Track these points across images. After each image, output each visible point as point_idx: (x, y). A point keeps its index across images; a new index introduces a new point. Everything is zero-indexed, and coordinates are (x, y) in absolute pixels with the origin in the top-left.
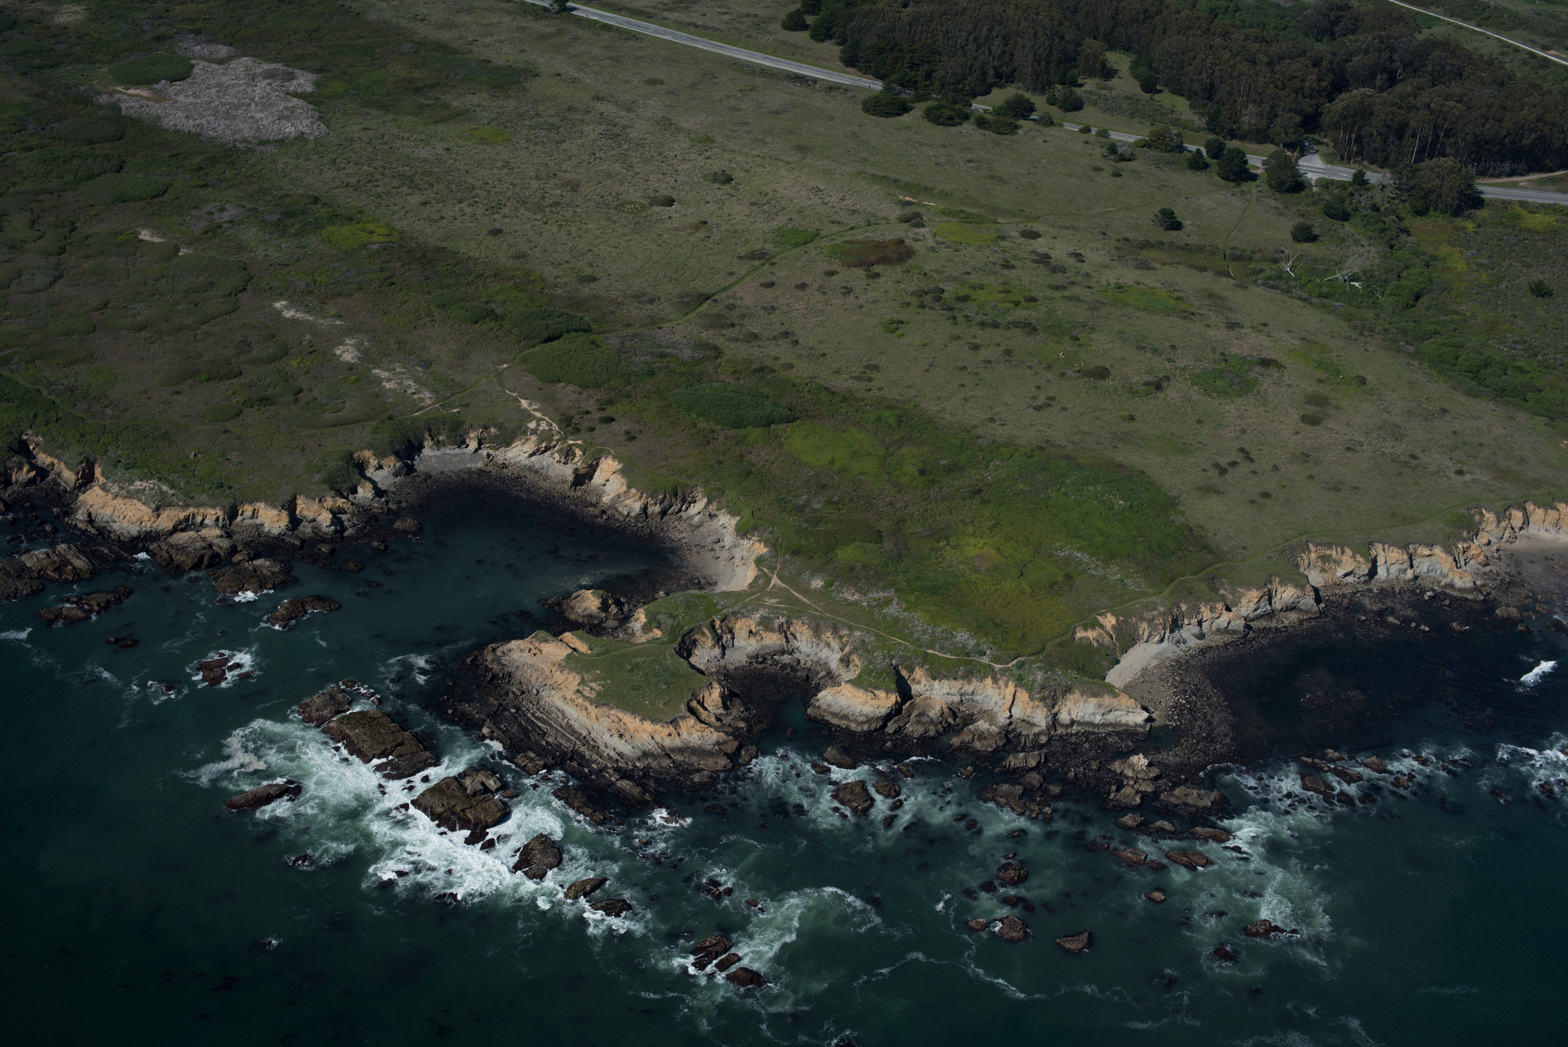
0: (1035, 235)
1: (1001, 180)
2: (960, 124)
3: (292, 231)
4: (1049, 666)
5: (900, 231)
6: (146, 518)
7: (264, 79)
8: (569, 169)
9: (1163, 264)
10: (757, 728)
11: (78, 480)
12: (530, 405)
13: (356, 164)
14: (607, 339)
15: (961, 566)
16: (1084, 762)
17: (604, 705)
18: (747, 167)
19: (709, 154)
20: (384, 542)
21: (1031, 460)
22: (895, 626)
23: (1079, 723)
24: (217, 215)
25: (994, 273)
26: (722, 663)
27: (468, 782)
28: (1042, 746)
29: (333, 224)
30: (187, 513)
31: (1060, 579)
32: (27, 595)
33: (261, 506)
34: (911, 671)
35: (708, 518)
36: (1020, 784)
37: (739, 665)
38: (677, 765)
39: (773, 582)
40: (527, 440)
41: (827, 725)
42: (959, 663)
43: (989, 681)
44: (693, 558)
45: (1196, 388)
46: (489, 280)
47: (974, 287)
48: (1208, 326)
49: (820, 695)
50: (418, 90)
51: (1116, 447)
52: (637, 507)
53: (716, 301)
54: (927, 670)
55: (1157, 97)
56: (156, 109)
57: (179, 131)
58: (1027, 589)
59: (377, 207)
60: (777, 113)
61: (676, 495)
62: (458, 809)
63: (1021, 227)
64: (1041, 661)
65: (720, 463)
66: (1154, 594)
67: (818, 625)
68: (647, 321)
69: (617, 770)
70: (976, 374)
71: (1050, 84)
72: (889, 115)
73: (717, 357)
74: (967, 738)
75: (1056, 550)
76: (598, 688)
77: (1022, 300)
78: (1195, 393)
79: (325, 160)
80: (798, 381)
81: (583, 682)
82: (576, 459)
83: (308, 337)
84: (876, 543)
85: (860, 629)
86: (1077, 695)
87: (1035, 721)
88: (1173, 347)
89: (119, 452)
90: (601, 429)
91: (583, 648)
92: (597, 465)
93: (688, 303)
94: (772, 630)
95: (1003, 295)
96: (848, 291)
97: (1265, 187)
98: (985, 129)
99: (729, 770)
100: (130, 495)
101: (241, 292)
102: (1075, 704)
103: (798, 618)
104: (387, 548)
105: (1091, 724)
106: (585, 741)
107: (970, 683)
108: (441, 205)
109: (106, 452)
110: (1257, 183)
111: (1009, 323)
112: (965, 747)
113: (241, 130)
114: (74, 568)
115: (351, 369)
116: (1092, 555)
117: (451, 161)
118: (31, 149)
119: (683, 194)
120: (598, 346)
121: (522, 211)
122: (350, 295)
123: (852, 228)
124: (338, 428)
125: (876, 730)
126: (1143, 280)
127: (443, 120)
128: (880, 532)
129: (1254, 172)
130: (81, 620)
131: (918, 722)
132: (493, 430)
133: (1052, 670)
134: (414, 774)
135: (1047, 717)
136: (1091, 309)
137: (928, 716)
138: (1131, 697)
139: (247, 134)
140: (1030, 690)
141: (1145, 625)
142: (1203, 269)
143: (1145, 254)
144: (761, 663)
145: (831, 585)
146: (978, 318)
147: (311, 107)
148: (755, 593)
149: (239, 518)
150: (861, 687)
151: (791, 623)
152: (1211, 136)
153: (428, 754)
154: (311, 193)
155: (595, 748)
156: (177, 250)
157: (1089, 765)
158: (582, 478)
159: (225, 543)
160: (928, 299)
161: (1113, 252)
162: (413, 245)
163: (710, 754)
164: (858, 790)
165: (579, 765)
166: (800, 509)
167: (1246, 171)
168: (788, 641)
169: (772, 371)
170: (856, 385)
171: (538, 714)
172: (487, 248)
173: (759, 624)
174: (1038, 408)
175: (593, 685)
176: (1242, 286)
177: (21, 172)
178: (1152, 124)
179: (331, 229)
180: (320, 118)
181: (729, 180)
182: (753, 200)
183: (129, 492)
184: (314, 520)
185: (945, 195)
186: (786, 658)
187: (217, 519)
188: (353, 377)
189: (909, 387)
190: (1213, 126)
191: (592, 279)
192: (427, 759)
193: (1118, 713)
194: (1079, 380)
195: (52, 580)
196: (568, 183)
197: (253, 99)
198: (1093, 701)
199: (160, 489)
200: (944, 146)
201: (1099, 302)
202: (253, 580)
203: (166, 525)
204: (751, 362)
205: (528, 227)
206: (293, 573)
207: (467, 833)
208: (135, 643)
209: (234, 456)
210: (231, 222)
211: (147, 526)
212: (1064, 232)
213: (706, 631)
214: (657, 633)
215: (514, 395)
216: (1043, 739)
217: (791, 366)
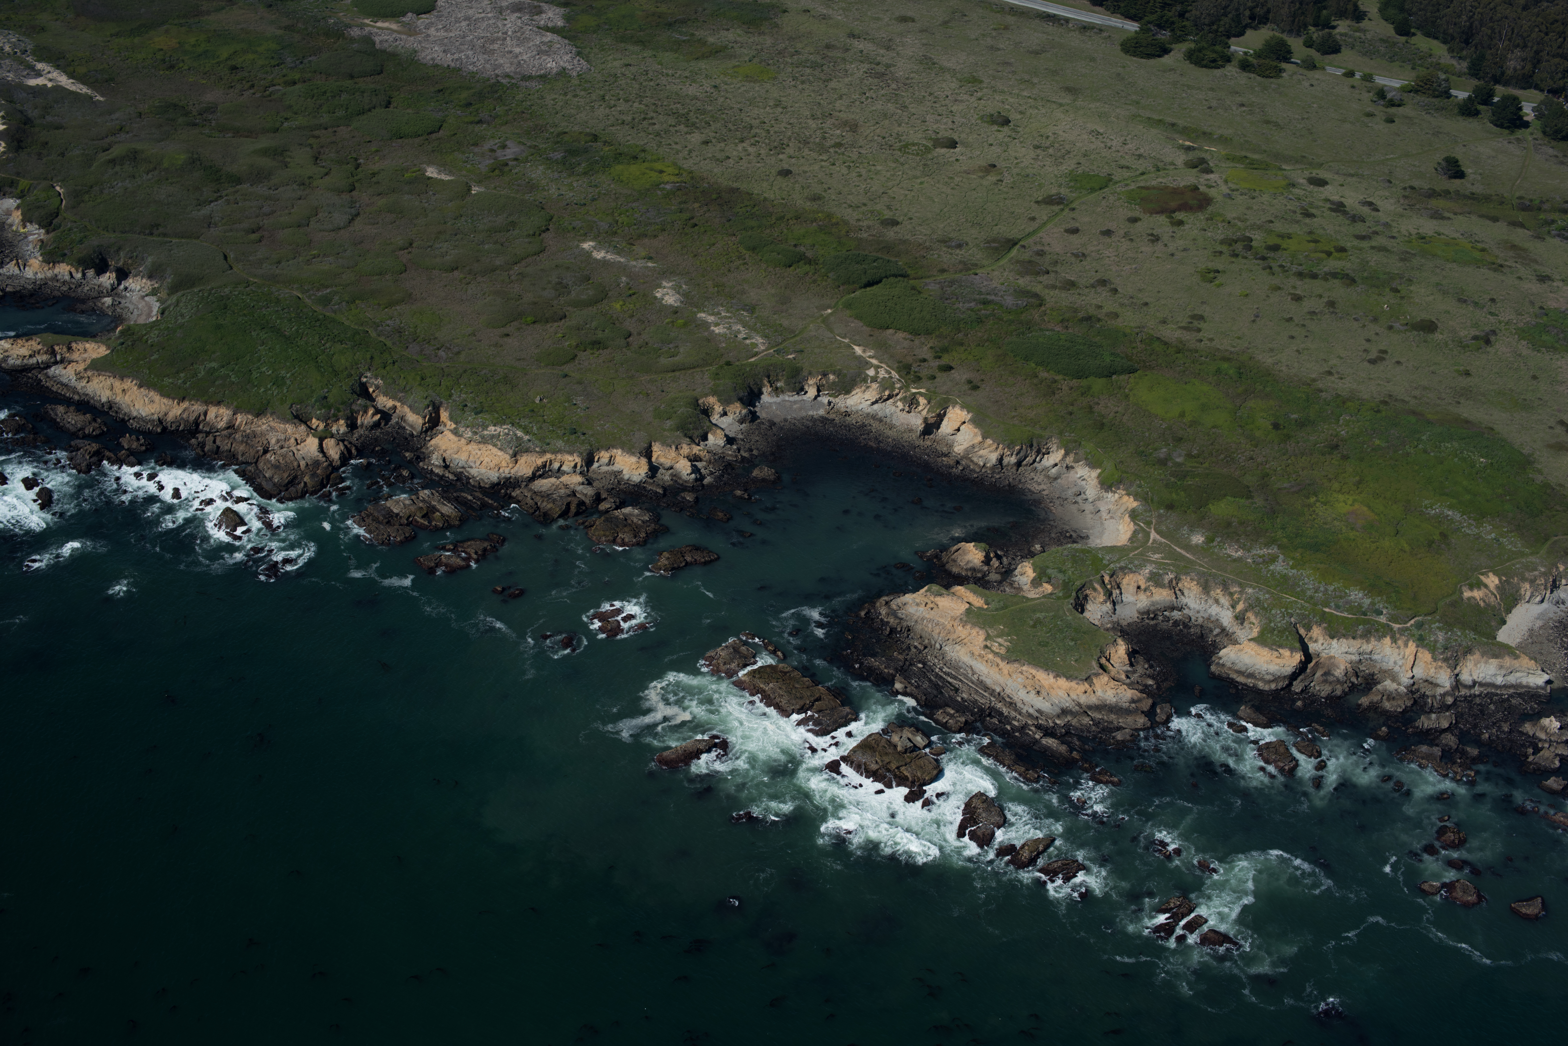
0: (1321, 183)
1: (1277, 125)
2: (1223, 66)
3: (580, 169)
4: (1448, 626)
5: (1189, 178)
6: (504, 464)
7: (513, 12)
8: (843, 108)
9: (1455, 214)
10: (1165, 685)
11: (425, 424)
12: (864, 351)
13: (627, 101)
14: (926, 284)
15: (1336, 523)
16: (1494, 724)
17: (1015, 661)
18: (1022, 109)
19: (979, 94)
20: (745, 490)
21: (1379, 415)
22: (1284, 583)
23: (1481, 684)
24: (499, 153)
25: (1297, 222)
26: (1115, 618)
27: (895, 738)
28: (1449, 708)
29: (619, 163)
30: (544, 459)
31: (1437, 537)
32: (401, 542)
33: (618, 453)
34: (1309, 629)
35: (1065, 470)
36: (1437, 745)
37: (1130, 620)
38: (1097, 723)
39: (1152, 537)
40: (868, 387)
41: (1232, 683)
42: (1358, 622)
43: (1387, 640)
44: (1057, 510)
45: (1524, 343)
46: (791, 222)
47: (1282, 236)
48: (1520, 278)
49: (1223, 653)
50: (670, 25)
51: (1459, 403)
52: (993, 457)
53: (1024, 247)
54: (1325, 628)
55: (1413, 40)
56: (410, 43)
57: (437, 65)
58: (1407, 547)
59: (659, 146)
60: (1037, 53)
61: (1031, 446)
62: (893, 766)
63: (1307, 174)
64: (1439, 622)
65: (1071, 414)
66: (1532, 554)
67: (1207, 582)
68: (961, 267)
69: (1039, 727)
70: (1304, 325)
71: (1305, 26)
72: (1149, 56)
73: (1041, 305)
74: (1376, 698)
75: (1426, 508)
76: (1006, 644)
77: (1332, 250)
78: (1524, 348)
79: (594, 97)
80: (1128, 331)
81: (988, 637)
82: (920, 408)
83: (624, 279)
84: (1247, 498)
85: (1251, 586)
86: (1477, 655)
87: (1439, 681)
88: (1493, 300)
89: (463, 396)
90: (941, 377)
91: (978, 602)
92: (945, 414)
93: (996, 249)
94: (1162, 586)
95: (1312, 245)
96: (1155, 239)
97: (1539, 135)
98: (1250, 71)
99: (1148, 728)
100: (484, 441)
101: (544, 232)
102: (1476, 665)
103: (1187, 574)
104: (750, 496)
105: (1493, 685)
106: (1000, 697)
107: (1368, 642)
108: (723, 145)
109: (450, 396)
110: (1530, 130)
111: (1326, 274)
112: (1374, 707)
113: (501, 65)
114: (442, 514)
115: (676, 312)
116: (1463, 514)
117: (722, 99)
118: (295, 83)
119: (963, 136)
120: (920, 292)
121: (806, 152)
122: (655, 236)
123: (1143, 174)
124: (677, 373)
125: (1282, 689)
126: (1442, 231)
127: (704, 57)
128: (1248, 487)
129: (1525, 119)
130: (461, 568)
131: (1325, 681)
132: (831, 377)
133: (1451, 630)
134: (836, 730)
135: (1450, 678)
136: (1402, 260)
137: (1333, 675)
138: (1531, 659)
139: (508, 69)
140: (1432, 649)
141: (1527, 585)
142: (1495, 219)
143: (1434, 203)
144: (1153, 619)
145: (1213, 541)
146: (1295, 268)
147: (567, 41)
148: (1137, 548)
149: (596, 465)
150: (1266, 646)
151: (1180, 579)
152: (1475, 82)
153: (847, 709)
154: (588, 130)
155: (1012, 705)
156: (469, 190)
157: (1500, 727)
158: (930, 428)
159: (589, 491)
160: (1239, 247)
161: (1402, 201)
162: (706, 185)
163: (1127, 712)
164: (1282, 750)
165: (999, 721)
166: (1163, 462)
167: (1520, 118)
168: (1177, 598)
169: (1099, 320)
170: (1186, 336)
171: (945, 669)
172: (780, 188)
173: (1149, 579)
174: (1372, 362)
175: (1000, 640)
176: (1539, 237)
177: (290, 107)
178: (1413, 69)
179: (619, 167)
180: (579, 54)
181: (1006, 122)
182: (1036, 143)
183: (483, 437)
184: (671, 468)
185: (1223, 140)
186: (1176, 615)
187: (575, 466)
188: (681, 321)
189: (1239, 338)
190: (1475, 71)
191: (894, 223)
192: (848, 714)
193: (1518, 674)
194: (1408, 334)
195: (422, 527)
196: (845, 123)
197: (506, 33)
198: (1494, 662)
199: (516, 435)
200: (1212, 89)
201: (1407, 252)
202: (626, 529)
203: (525, 471)
204: (1076, 311)
205: (816, 167)
206: (662, 522)
207: (905, 791)
208: (522, 593)
209: (579, 400)
210: (516, 159)
211: (506, 472)
212: (1349, 179)
213: (1097, 586)
214: (1048, 588)
215: (847, 341)
216: (1450, 700)
217: (1116, 315)
